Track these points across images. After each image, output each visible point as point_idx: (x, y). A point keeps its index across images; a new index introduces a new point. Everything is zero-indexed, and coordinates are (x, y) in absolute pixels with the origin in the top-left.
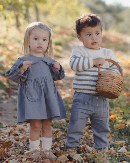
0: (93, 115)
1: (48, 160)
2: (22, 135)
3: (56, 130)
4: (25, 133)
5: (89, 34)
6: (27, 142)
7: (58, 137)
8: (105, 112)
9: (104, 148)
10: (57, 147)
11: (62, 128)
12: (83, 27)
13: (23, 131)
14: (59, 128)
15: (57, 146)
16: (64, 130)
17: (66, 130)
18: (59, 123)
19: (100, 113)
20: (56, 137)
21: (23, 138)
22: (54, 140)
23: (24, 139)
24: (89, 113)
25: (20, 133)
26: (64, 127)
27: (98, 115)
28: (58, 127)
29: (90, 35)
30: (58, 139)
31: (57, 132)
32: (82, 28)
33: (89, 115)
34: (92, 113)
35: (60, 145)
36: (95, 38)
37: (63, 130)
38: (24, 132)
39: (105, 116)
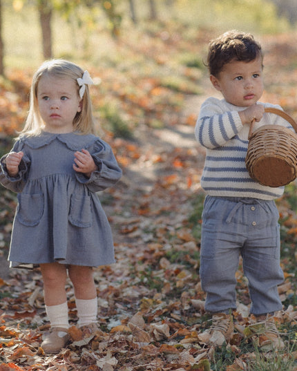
0: (246, 243)
1: (152, 347)
2: (107, 282)
3: (175, 267)
4: (111, 277)
5: (238, 77)
6: (116, 299)
7: (178, 284)
8: (271, 236)
9: (272, 313)
10: (176, 310)
11: (188, 263)
12: (227, 61)
13: (108, 273)
14: (182, 262)
15: (175, 308)
16: (192, 266)
17: (196, 267)
18: (184, 250)
19: (259, 239)
20: (175, 284)
21: (107, 291)
22: (170, 291)
23: (108, 293)
24: (237, 239)
25: (104, 276)
26: (192, 261)
27: (256, 244)
28: (179, 261)
29: (240, 78)
30: (180, 288)
31: (178, 272)
32: (223, 64)
33: (239, 244)
34: (244, 239)
35: (181, 305)
36: (251, 86)
37: (189, 266)
38: (110, 274)
39: (270, 245)
